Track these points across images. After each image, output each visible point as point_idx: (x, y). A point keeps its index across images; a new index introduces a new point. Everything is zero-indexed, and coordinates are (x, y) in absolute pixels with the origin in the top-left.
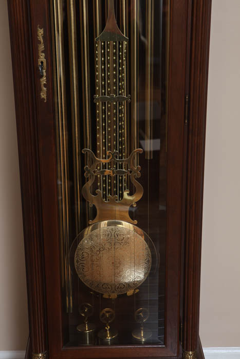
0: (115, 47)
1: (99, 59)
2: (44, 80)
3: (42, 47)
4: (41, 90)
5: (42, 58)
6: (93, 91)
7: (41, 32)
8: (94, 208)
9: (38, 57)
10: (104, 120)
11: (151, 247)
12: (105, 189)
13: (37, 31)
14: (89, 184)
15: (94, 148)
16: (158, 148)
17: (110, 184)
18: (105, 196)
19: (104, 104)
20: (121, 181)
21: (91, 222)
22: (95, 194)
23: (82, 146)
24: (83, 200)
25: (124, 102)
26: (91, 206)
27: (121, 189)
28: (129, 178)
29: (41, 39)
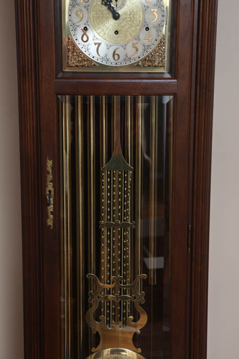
0: (120, 176)
1: (105, 187)
2: (51, 208)
3: (50, 177)
4: (48, 217)
5: (50, 187)
6: (98, 217)
7: (50, 163)
8: (97, 335)
9: (47, 186)
10: (109, 246)
12: (108, 315)
13: (46, 162)
15: (98, 272)
16: (162, 266)
17: (114, 310)
18: (108, 323)
19: (109, 230)
20: (125, 307)
21: (93, 350)
22: (98, 320)
23: (86, 271)
24: (87, 328)
25: (129, 229)
26: (94, 333)
27: (125, 315)
28: (132, 304)
29: (49, 169)
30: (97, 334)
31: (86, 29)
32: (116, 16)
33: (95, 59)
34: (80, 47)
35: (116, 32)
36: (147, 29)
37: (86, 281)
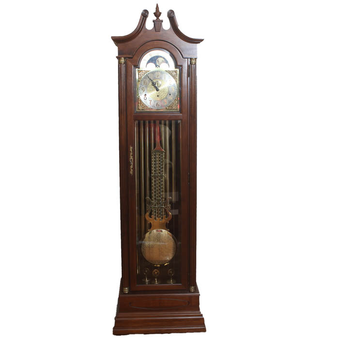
0: (159, 155)
2: (132, 167)
3: (131, 154)
4: (130, 170)
5: (131, 158)
6: (150, 173)
9: (130, 158)
10: (155, 185)
11: (175, 240)
12: (155, 215)
14: (148, 214)
15: (151, 197)
17: (157, 213)
18: (155, 218)
19: (155, 178)
20: (162, 212)
21: (149, 230)
22: (151, 217)
23: (145, 196)
24: (145, 220)
25: (163, 177)
26: (149, 222)
27: (162, 215)
28: (165, 210)
29: (131, 150)
30: (150, 223)
31: (146, 95)
32: (157, 90)
33: (149, 107)
34: (143, 102)
35: (158, 96)
36: (170, 94)
37: (145, 200)
